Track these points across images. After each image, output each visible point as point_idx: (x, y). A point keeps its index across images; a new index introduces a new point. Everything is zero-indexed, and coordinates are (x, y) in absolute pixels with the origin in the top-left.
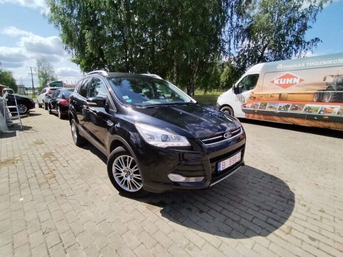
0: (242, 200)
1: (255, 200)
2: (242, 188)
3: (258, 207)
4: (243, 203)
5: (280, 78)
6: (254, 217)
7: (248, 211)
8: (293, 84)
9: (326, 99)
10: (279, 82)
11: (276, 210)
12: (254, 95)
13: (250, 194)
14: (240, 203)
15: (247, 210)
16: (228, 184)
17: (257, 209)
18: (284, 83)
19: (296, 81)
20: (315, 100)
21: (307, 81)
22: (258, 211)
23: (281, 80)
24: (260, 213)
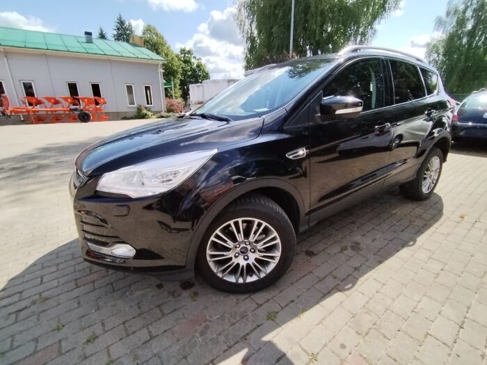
0: (77, 287)
1: (59, 304)
2: (101, 304)
3: (47, 299)
4: (72, 285)
6: (42, 282)
7: (56, 281)
11: (9, 322)
13: (76, 305)
14: (76, 280)
15: (58, 282)
16: (130, 286)
17: (44, 295)
22: (40, 294)
24: (35, 295)
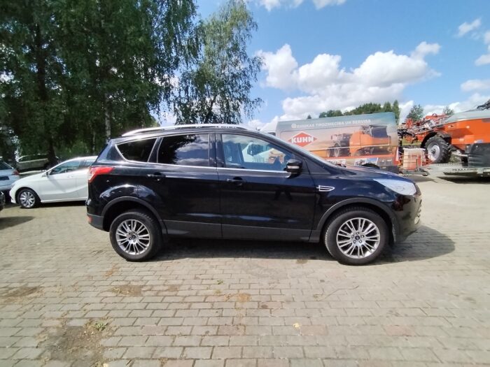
5: (296, 137)
8: (308, 143)
9: (336, 155)
10: (296, 140)
12: (273, 155)
18: (301, 142)
19: (311, 139)
20: (328, 156)
21: (320, 139)
23: (298, 139)
